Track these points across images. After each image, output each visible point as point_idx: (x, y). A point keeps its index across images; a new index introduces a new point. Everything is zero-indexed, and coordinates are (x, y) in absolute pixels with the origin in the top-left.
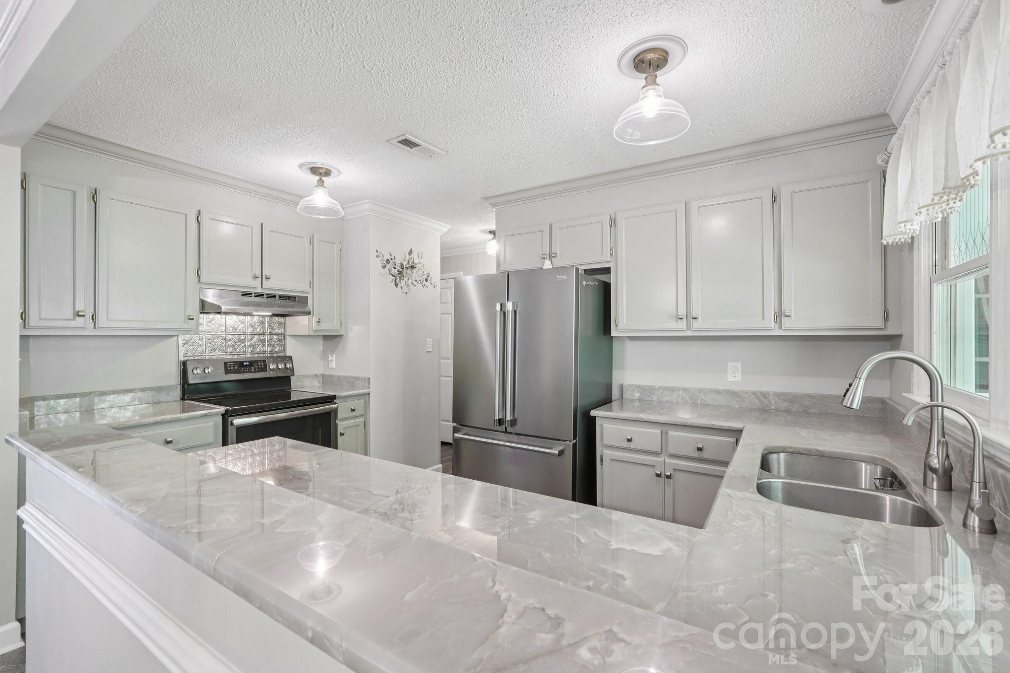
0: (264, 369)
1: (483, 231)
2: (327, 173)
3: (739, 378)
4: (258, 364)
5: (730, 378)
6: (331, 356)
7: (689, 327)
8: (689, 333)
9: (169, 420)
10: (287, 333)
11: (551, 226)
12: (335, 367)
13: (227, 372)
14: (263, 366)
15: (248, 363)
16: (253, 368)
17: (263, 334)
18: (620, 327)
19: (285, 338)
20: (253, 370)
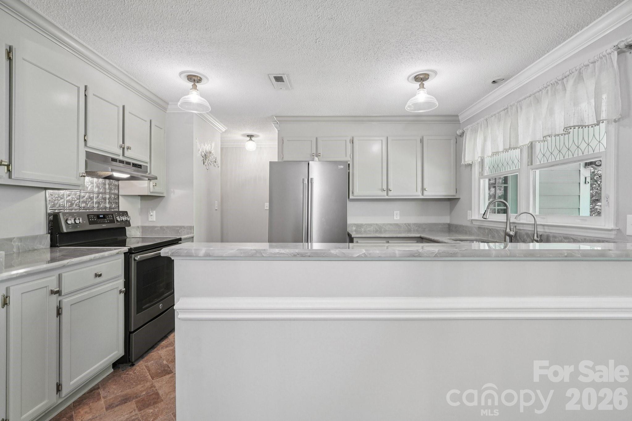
0: (112, 221)
1: (243, 135)
2: (200, 80)
3: (398, 218)
4: (109, 216)
5: (395, 218)
6: (152, 212)
7: (387, 195)
8: (387, 197)
9: (98, 257)
10: (120, 194)
11: (317, 139)
12: (155, 220)
13: (91, 223)
14: (112, 219)
15: (102, 216)
16: (106, 220)
17: (105, 193)
18: (355, 194)
19: (118, 198)
20: (106, 222)
